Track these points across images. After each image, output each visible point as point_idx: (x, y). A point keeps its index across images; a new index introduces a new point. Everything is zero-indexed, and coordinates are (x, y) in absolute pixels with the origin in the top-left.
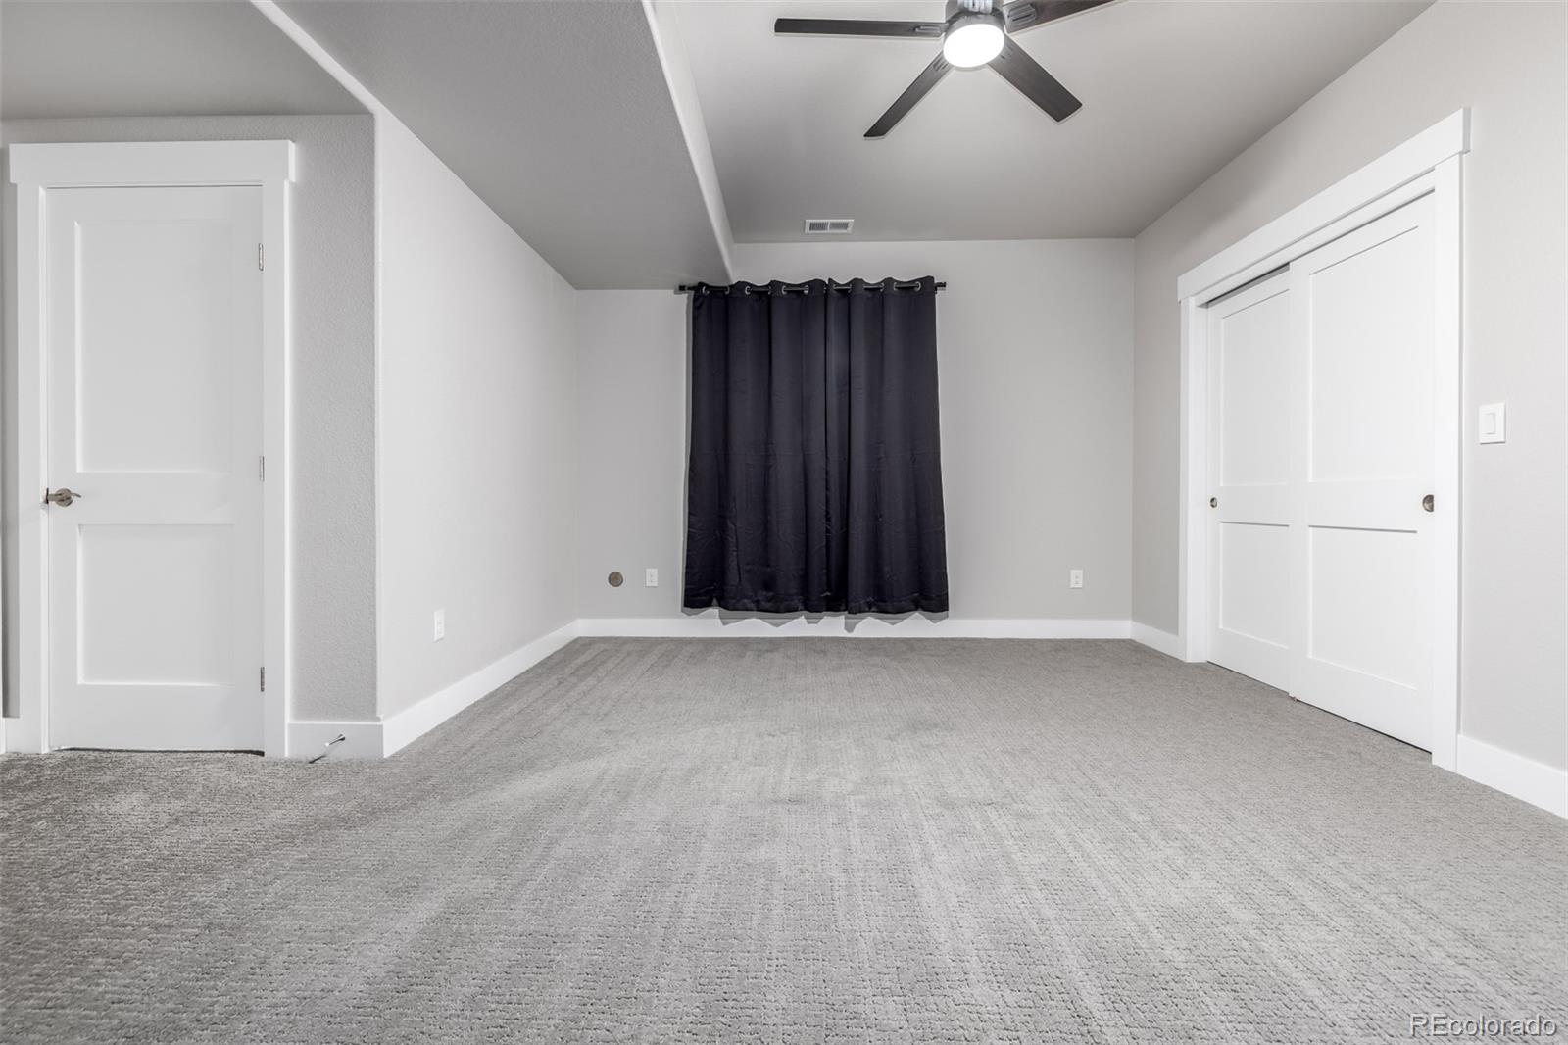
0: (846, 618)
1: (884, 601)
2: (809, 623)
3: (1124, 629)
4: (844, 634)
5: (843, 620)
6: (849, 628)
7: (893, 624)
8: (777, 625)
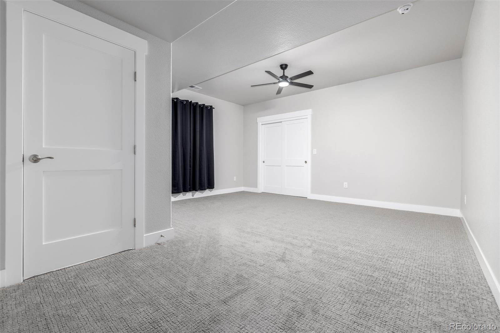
0: (192, 193)
1: (202, 187)
2: (183, 195)
3: (242, 189)
4: (192, 197)
5: (191, 194)
6: (193, 196)
7: (202, 193)
8: (175, 197)
